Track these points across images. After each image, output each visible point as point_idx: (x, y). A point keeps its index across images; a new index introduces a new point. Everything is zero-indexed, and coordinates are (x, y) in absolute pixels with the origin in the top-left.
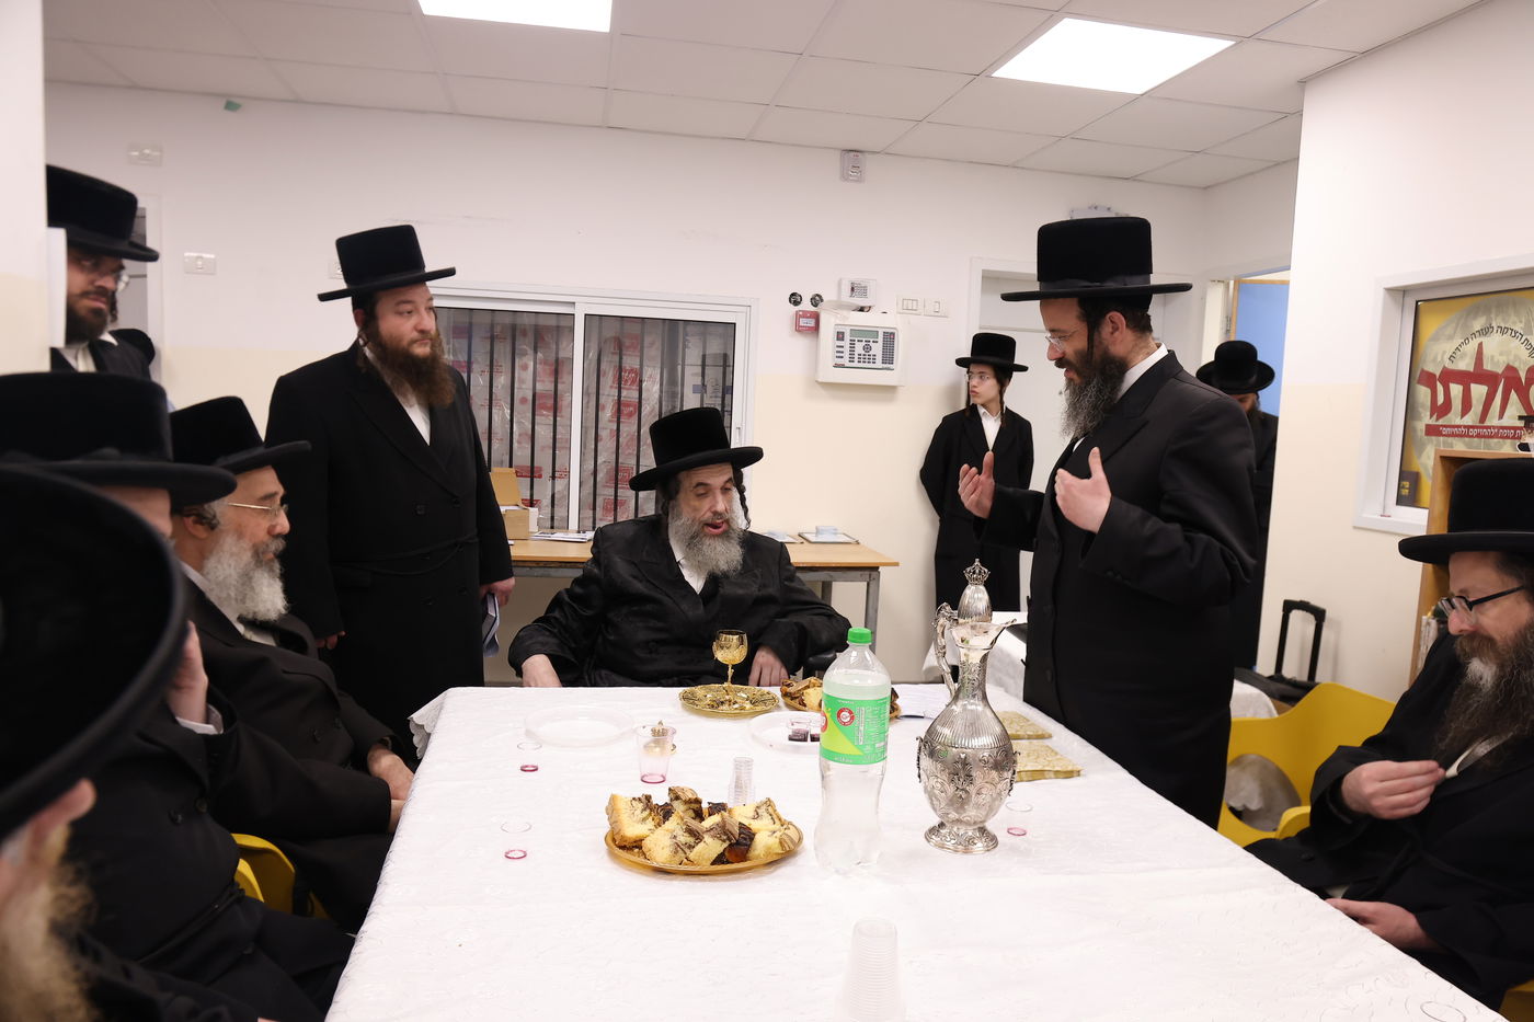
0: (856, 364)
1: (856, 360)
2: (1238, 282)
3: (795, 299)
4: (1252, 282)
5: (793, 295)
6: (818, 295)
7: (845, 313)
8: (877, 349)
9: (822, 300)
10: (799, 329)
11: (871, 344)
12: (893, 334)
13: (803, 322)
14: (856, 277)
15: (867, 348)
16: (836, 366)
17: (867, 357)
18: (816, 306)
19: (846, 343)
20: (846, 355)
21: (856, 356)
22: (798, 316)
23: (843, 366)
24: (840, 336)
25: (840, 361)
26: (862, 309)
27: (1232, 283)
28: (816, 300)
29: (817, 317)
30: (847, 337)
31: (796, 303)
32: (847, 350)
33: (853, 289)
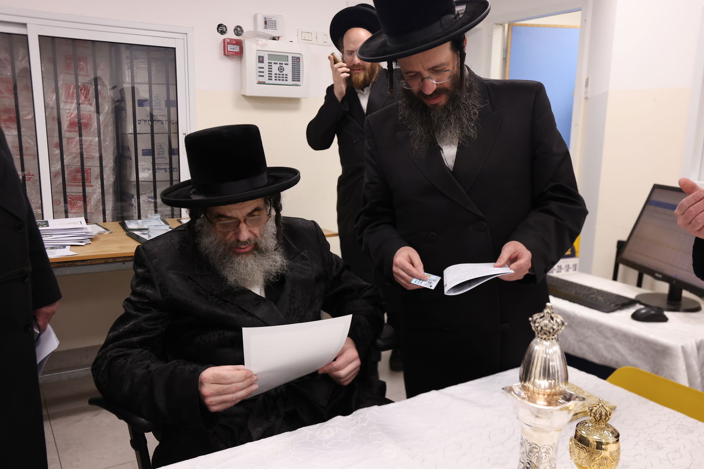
0: (273, 82)
1: (273, 78)
2: (511, 26)
3: (221, 29)
4: (521, 25)
5: (220, 26)
6: (238, 26)
7: (264, 41)
8: (288, 70)
9: (242, 31)
10: (227, 54)
11: (284, 66)
12: (299, 58)
13: (230, 48)
14: (269, 13)
15: (281, 69)
16: (260, 83)
17: (281, 77)
18: (238, 34)
19: (265, 65)
20: (266, 74)
21: (273, 76)
22: (225, 43)
23: (264, 83)
24: (261, 59)
25: (261, 79)
26: (274, 39)
27: (506, 26)
28: (238, 30)
29: (239, 43)
30: (266, 60)
31: (223, 32)
32: (266, 70)
33: (266, 23)
